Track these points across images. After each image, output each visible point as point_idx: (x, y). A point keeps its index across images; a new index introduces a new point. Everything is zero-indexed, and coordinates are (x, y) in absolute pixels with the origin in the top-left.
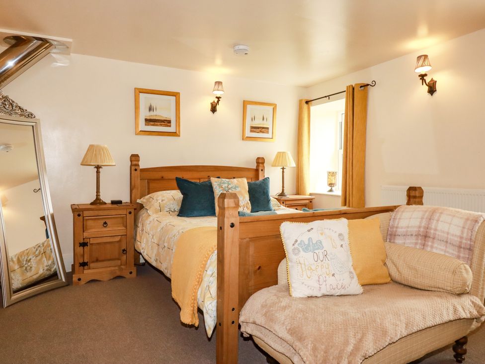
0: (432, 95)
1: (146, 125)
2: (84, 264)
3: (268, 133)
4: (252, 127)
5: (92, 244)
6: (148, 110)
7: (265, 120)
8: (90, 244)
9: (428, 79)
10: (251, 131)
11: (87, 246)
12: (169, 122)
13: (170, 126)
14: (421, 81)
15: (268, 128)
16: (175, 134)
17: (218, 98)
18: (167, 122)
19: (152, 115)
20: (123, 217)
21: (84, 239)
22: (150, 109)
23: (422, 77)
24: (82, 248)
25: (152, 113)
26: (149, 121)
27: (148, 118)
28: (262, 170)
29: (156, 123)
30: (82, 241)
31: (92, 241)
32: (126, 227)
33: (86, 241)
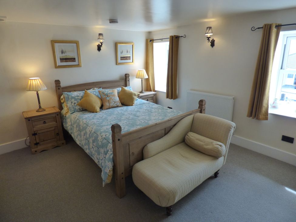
0: (212, 47)
1: (61, 62)
2: (37, 144)
3: (130, 59)
4: (121, 57)
5: (40, 133)
6: (61, 53)
7: (128, 52)
8: (38, 134)
9: (211, 39)
10: (121, 59)
11: (37, 134)
12: (74, 59)
13: (75, 61)
14: (208, 40)
15: (130, 57)
16: (78, 65)
17: (101, 43)
18: (73, 60)
19: (64, 56)
20: (54, 118)
21: (34, 132)
22: (62, 52)
23: (208, 38)
24: (34, 136)
25: (63, 55)
26: (62, 60)
27: (62, 58)
28: (128, 81)
29: (67, 60)
30: (33, 133)
31: (39, 132)
32: (57, 122)
33: (35, 132)
